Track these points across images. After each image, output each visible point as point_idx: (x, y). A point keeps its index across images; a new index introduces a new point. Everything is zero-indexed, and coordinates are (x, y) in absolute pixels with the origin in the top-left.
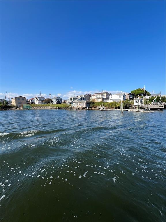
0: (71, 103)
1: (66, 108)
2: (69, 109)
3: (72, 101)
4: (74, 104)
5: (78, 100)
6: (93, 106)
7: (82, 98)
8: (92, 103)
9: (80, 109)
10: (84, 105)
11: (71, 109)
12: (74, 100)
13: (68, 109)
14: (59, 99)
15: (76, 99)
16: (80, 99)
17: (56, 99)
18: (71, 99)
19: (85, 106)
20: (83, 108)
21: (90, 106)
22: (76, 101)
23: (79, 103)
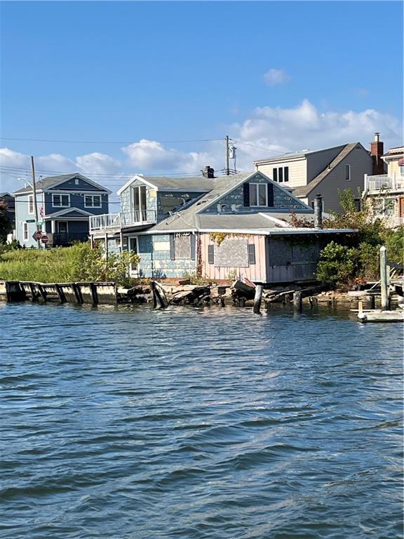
0: (137, 239)
1: (76, 287)
2: (107, 299)
3: (151, 218)
4: (161, 246)
5: (212, 209)
6: (344, 269)
7: (257, 192)
8: (339, 238)
9: (209, 302)
10: (252, 259)
11: (120, 299)
12: (162, 214)
13: (96, 300)
14: (77, 201)
15: (195, 196)
16: (226, 202)
17: (51, 203)
18: (140, 197)
19: (257, 273)
20: (243, 294)
21: (314, 268)
22: (187, 219)
23: (207, 242)
